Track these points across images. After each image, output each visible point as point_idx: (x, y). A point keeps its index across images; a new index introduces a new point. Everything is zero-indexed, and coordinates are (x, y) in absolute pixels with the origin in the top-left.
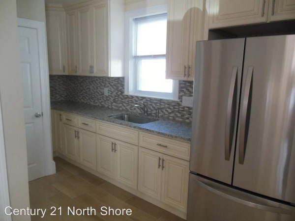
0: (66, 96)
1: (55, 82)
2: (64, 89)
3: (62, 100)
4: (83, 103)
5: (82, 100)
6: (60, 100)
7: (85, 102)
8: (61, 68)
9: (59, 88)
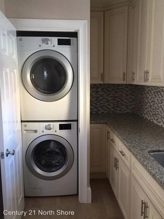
0: (133, 108)
1: (122, 92)
2: (131, 100)
3: (128, 112)
4: (147, 119)
5: (147, 116)
6: (126, 112)
7: (149, 119)
8: (121, 76)
9: (126, 99)
